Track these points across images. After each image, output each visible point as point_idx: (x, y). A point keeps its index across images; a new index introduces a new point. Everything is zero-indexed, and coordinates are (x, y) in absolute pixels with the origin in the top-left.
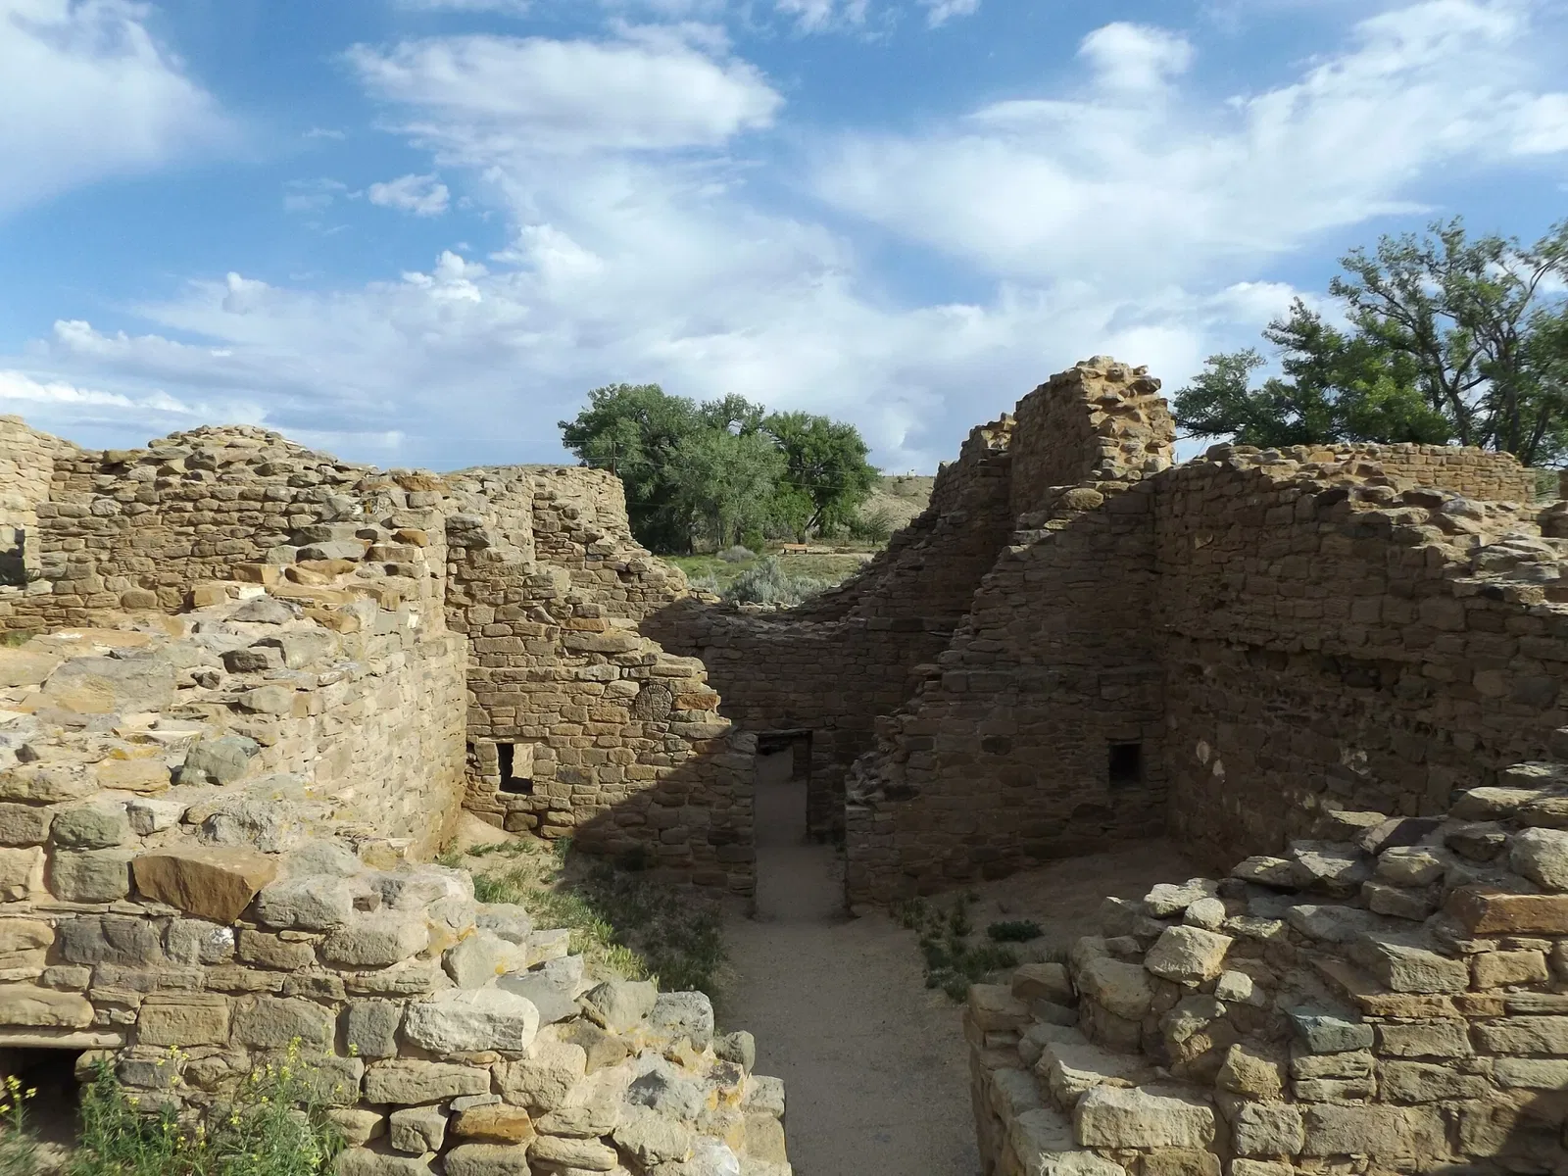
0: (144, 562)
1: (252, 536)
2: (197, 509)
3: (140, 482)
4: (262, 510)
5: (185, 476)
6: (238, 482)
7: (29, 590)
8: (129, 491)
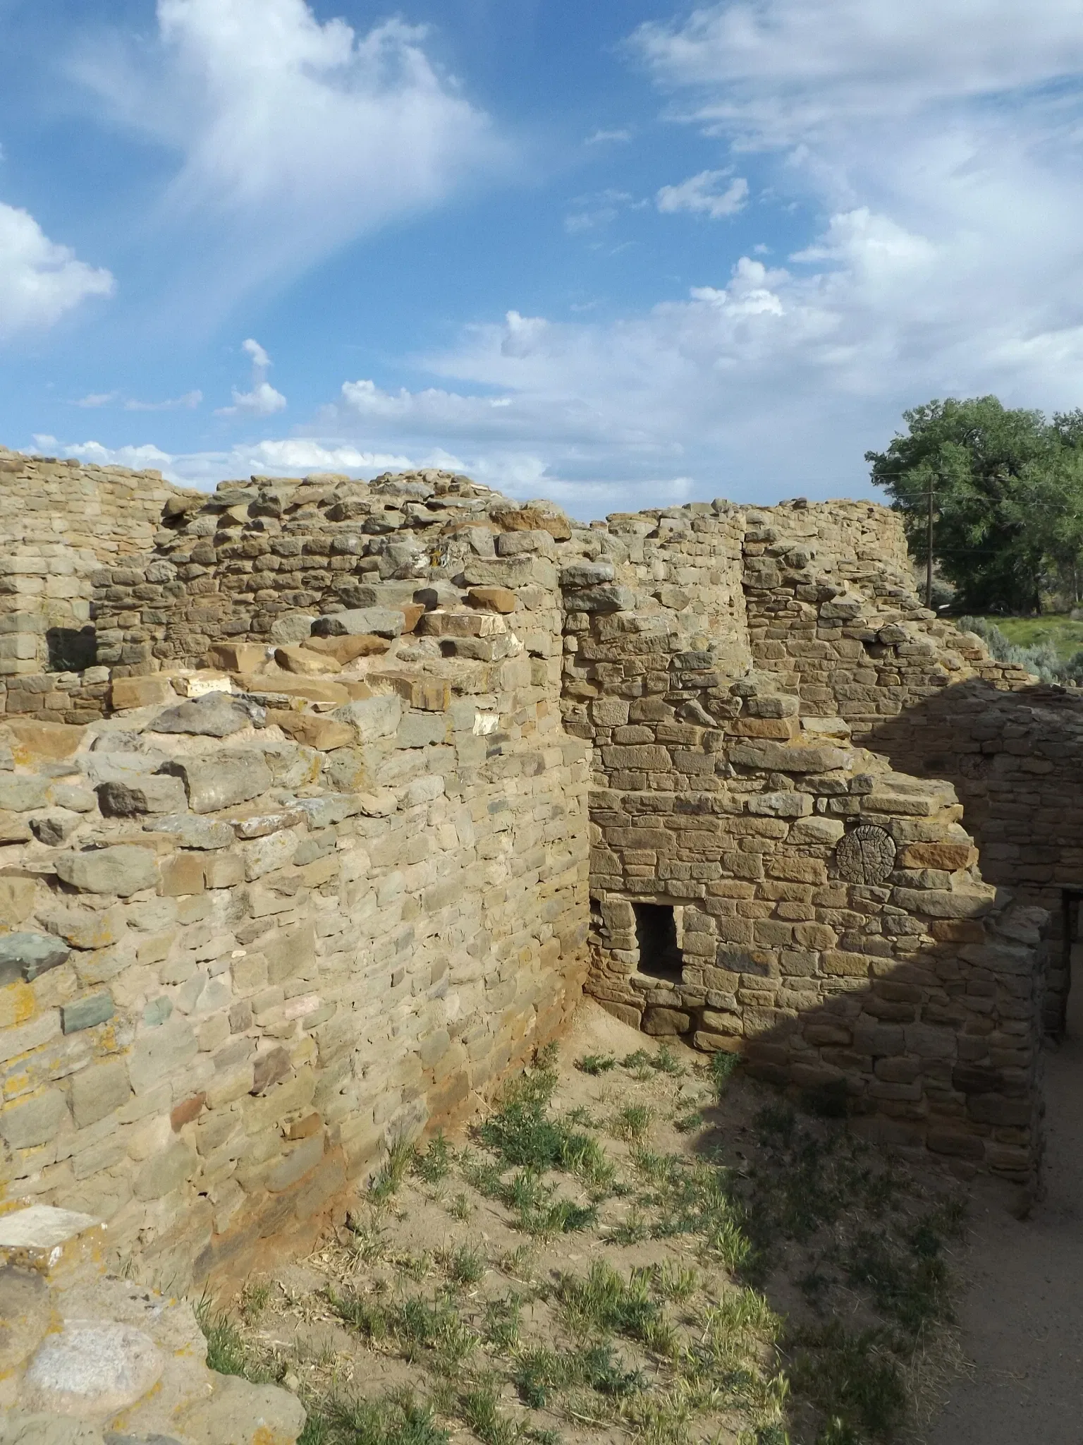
0: (201, 640)
1: (318, 603)
2: (257, 570)
3: (200, 537)
4: (329, 568)
5: (247, 527)
6: (304, 531)
7: (86, 678)
8: (186, 548)
